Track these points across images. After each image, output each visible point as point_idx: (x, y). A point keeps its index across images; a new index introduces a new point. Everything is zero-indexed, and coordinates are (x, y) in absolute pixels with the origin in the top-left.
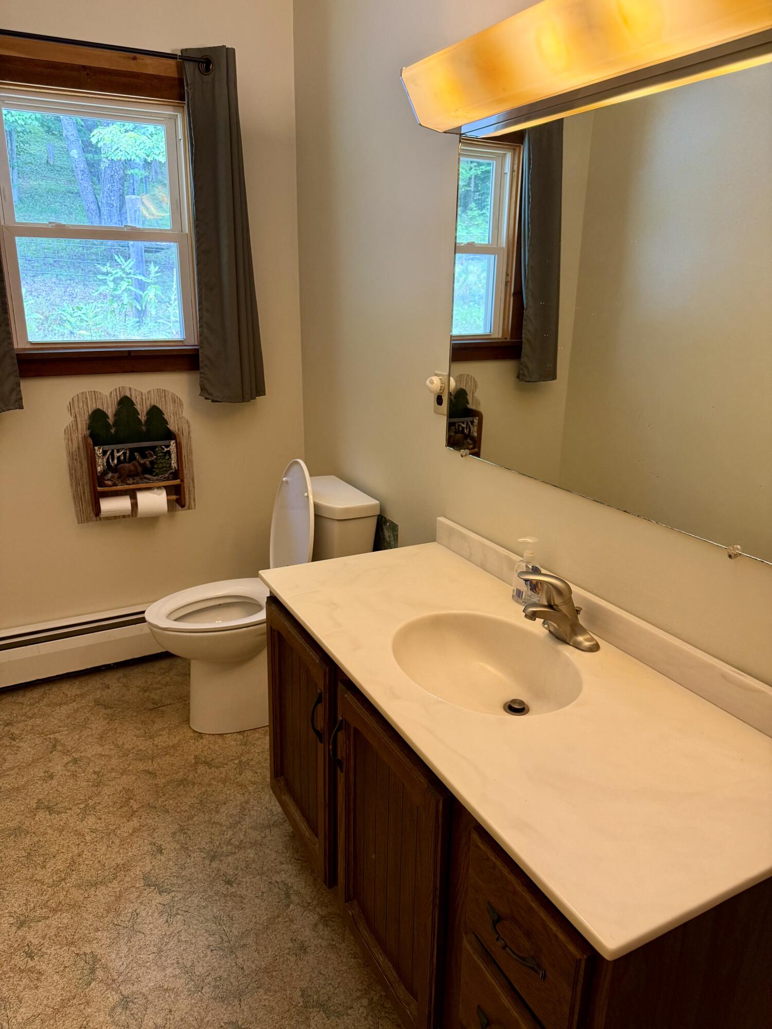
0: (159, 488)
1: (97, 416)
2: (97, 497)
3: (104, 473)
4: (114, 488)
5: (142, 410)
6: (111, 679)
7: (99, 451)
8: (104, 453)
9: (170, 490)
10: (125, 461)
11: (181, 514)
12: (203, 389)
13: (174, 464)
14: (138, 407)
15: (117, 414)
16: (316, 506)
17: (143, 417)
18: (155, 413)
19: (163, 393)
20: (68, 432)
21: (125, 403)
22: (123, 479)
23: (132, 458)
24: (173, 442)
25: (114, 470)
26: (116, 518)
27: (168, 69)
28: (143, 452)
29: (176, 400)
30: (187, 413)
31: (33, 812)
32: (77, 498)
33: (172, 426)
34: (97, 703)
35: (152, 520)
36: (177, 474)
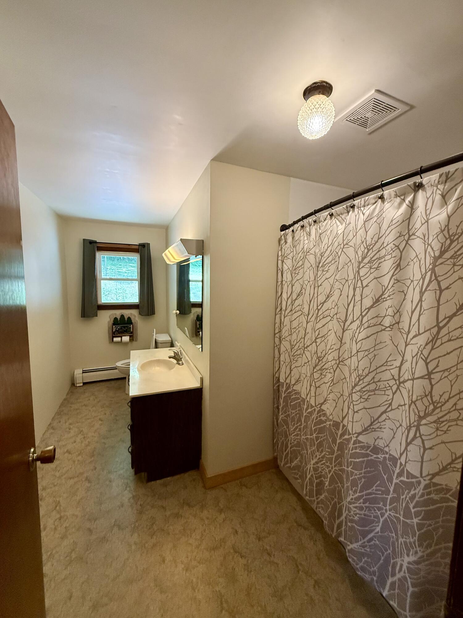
0: (128, 336)
1: (116, 319)
2: (113, 337)
3: (115, 331)
4: (117, 335)
5: (126, 318)
6: (113, 382)
7: (114, 327)
8: (115, 327)
9: (130, 336)
10: (120, 329)
11: (134, 343)
12: (139, 312)
13: (132, 330)
14: (125, 317)
15: (120, 319)
16: (155, 339)
17: (126, 319)
18: (129, 318)
19: (131, 314)
20: (109, 322)
21: (122, 316)
22: (119, 333)
23: (122, 328)
24: (132, 325)
25: (117, 331)
26: (117, 343)
27: (137, 247)
28: (124, 327)
29: (135, 316)
30: (137, 319)
31: (82, 406)
32: (109, 337)
33: (133, 321)
34: (107, 387)
35: (126, 344)
36: (132, 333)
